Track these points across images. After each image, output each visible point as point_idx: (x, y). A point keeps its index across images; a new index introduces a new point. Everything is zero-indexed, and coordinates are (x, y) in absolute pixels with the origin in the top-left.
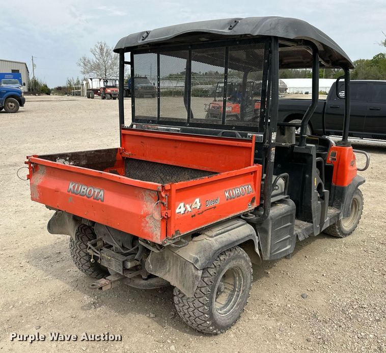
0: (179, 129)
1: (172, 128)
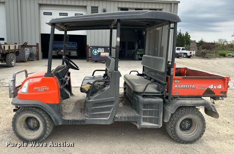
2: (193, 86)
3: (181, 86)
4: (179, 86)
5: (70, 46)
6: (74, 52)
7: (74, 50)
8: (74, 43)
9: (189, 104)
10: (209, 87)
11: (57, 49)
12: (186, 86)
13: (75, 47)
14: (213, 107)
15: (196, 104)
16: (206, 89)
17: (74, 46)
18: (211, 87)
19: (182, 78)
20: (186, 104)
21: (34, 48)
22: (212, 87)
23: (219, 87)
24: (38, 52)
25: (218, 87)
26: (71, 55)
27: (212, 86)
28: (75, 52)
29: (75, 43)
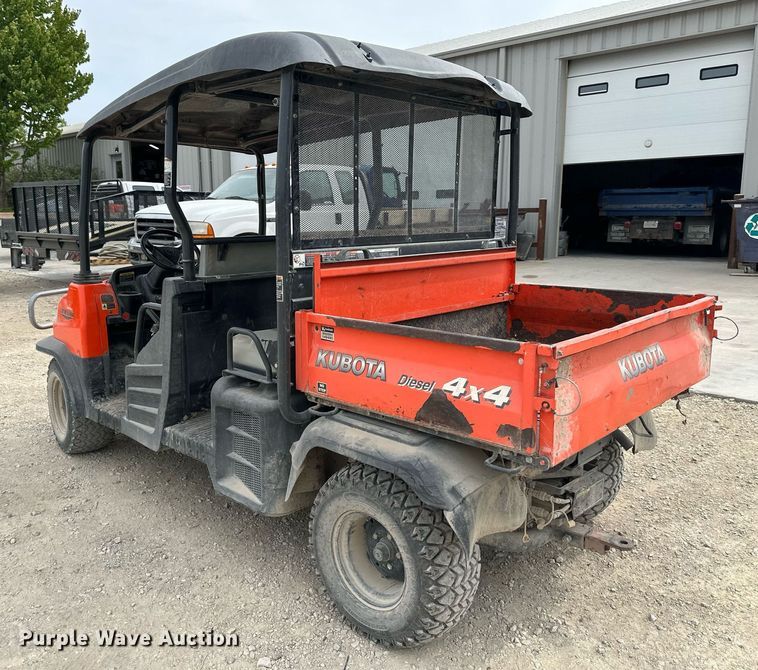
0: (397, 249)
1: (384, 250)
2: (381, 366)
3: (339, 358)
4: (331, 357)
5: (681, 205)
6: (701, 229)
7: (699, 220)
8: (698, 189)
9: (345, 447)
10: (447, 387)
11: (630, 218)
12: (355, 362)
13: (702, 206)
14: (451, 499)
15: (373, 458)
16: (429, 391)
17: (697, 205)
18: (455, 387)
19: (334, 324)
20: (334, 443)
21: (532, 219)
22: (457, 391)
23: (494, 397)
24: (542, 232)
25: (488, 395)
26: (685, 243)
27: (462, 381)
28: (707, 229)
29: (706, 189)
